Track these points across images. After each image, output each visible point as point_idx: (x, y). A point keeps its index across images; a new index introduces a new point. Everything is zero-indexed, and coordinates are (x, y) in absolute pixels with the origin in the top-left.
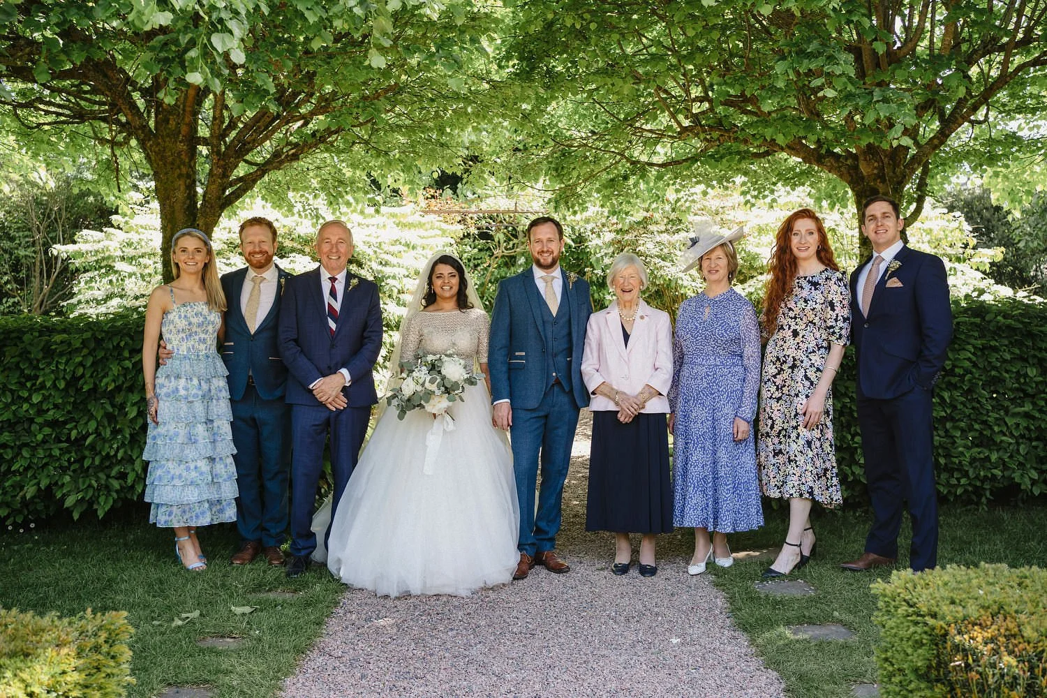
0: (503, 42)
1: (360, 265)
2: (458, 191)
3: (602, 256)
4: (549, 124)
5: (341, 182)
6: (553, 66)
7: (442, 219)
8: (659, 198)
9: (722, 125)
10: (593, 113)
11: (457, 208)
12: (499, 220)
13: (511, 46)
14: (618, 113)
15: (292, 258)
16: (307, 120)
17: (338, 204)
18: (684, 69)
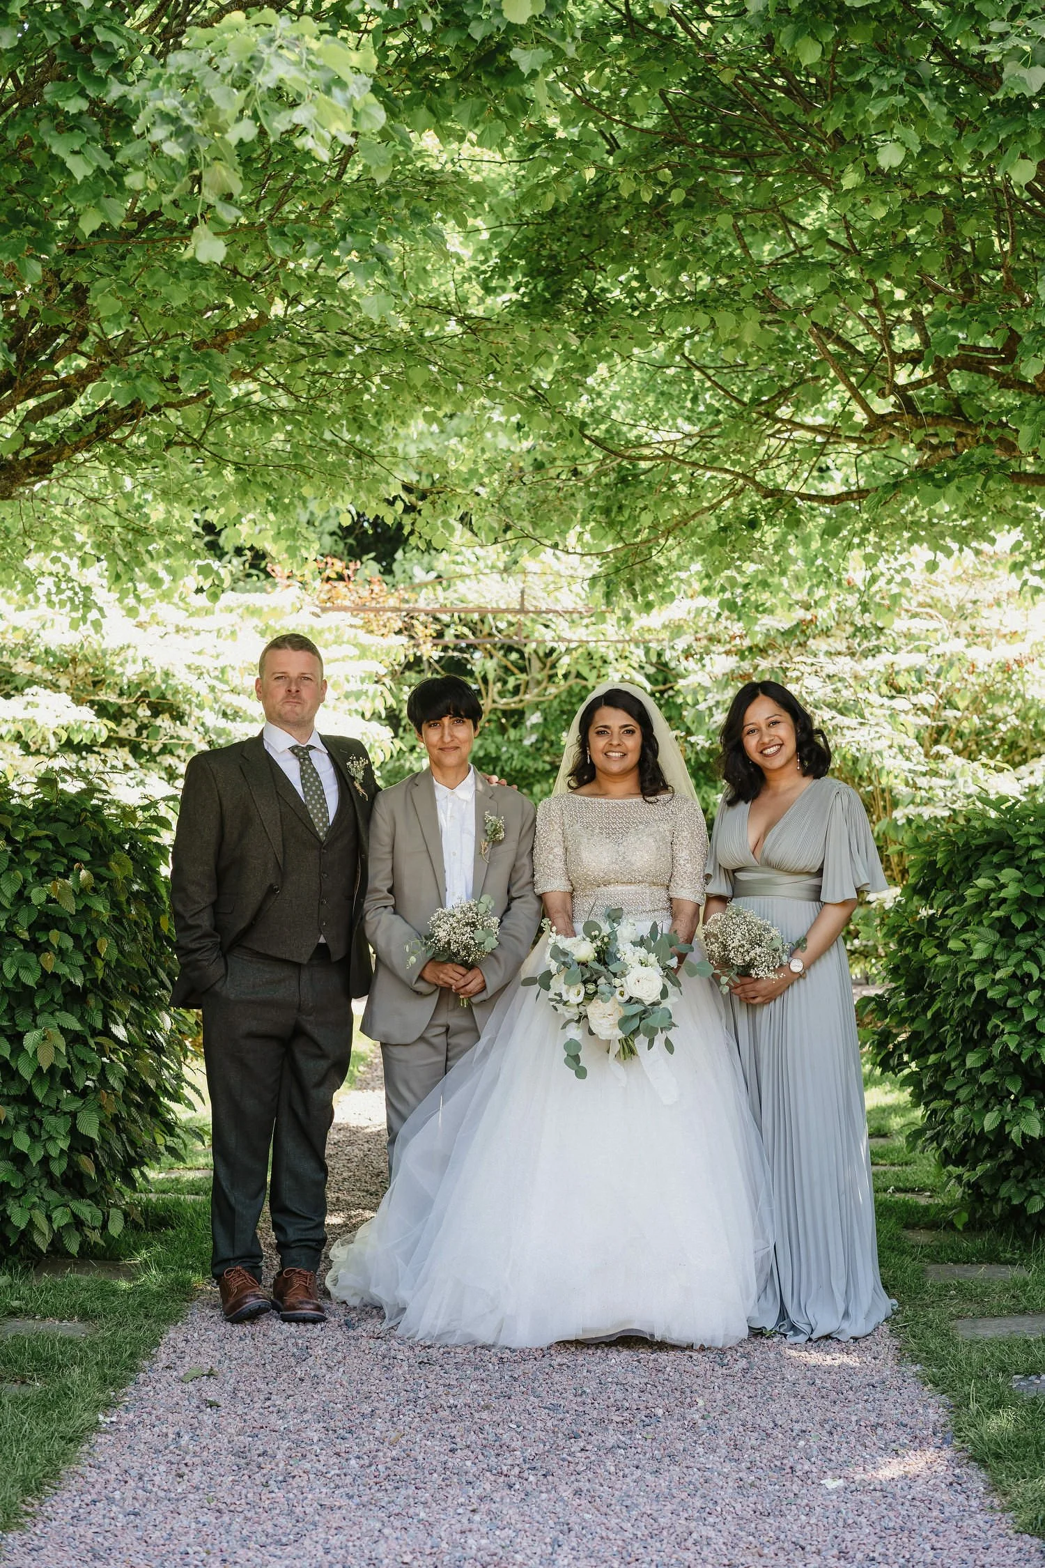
0: (494, 236)
1: (178, 717)
2: (395, 567)
3: (710, 709)
4: (592, 414)
5: (140, 532)
6: (603, 290)
7: (359, 622)
8: (830, 575)
9: (961, 413)
10: (687, 392)
11: (392, 602)
12: (486, 630)
13: (513, 246)
14: (743, 390)
15: (30, 698)
16: (69, 391)
17: (131, 580)
18: (876, 289)
